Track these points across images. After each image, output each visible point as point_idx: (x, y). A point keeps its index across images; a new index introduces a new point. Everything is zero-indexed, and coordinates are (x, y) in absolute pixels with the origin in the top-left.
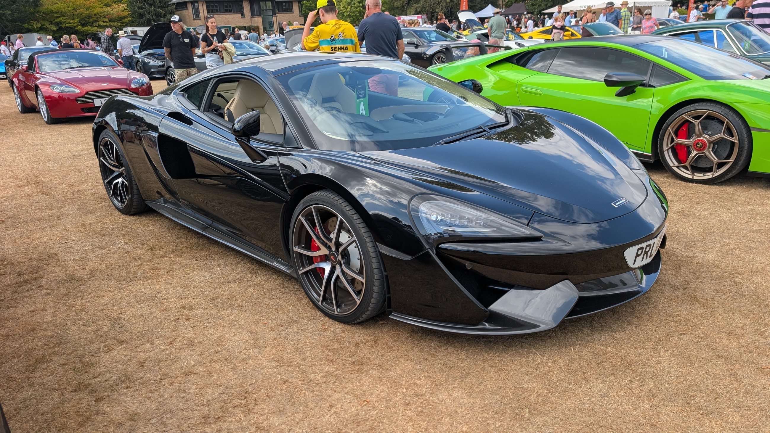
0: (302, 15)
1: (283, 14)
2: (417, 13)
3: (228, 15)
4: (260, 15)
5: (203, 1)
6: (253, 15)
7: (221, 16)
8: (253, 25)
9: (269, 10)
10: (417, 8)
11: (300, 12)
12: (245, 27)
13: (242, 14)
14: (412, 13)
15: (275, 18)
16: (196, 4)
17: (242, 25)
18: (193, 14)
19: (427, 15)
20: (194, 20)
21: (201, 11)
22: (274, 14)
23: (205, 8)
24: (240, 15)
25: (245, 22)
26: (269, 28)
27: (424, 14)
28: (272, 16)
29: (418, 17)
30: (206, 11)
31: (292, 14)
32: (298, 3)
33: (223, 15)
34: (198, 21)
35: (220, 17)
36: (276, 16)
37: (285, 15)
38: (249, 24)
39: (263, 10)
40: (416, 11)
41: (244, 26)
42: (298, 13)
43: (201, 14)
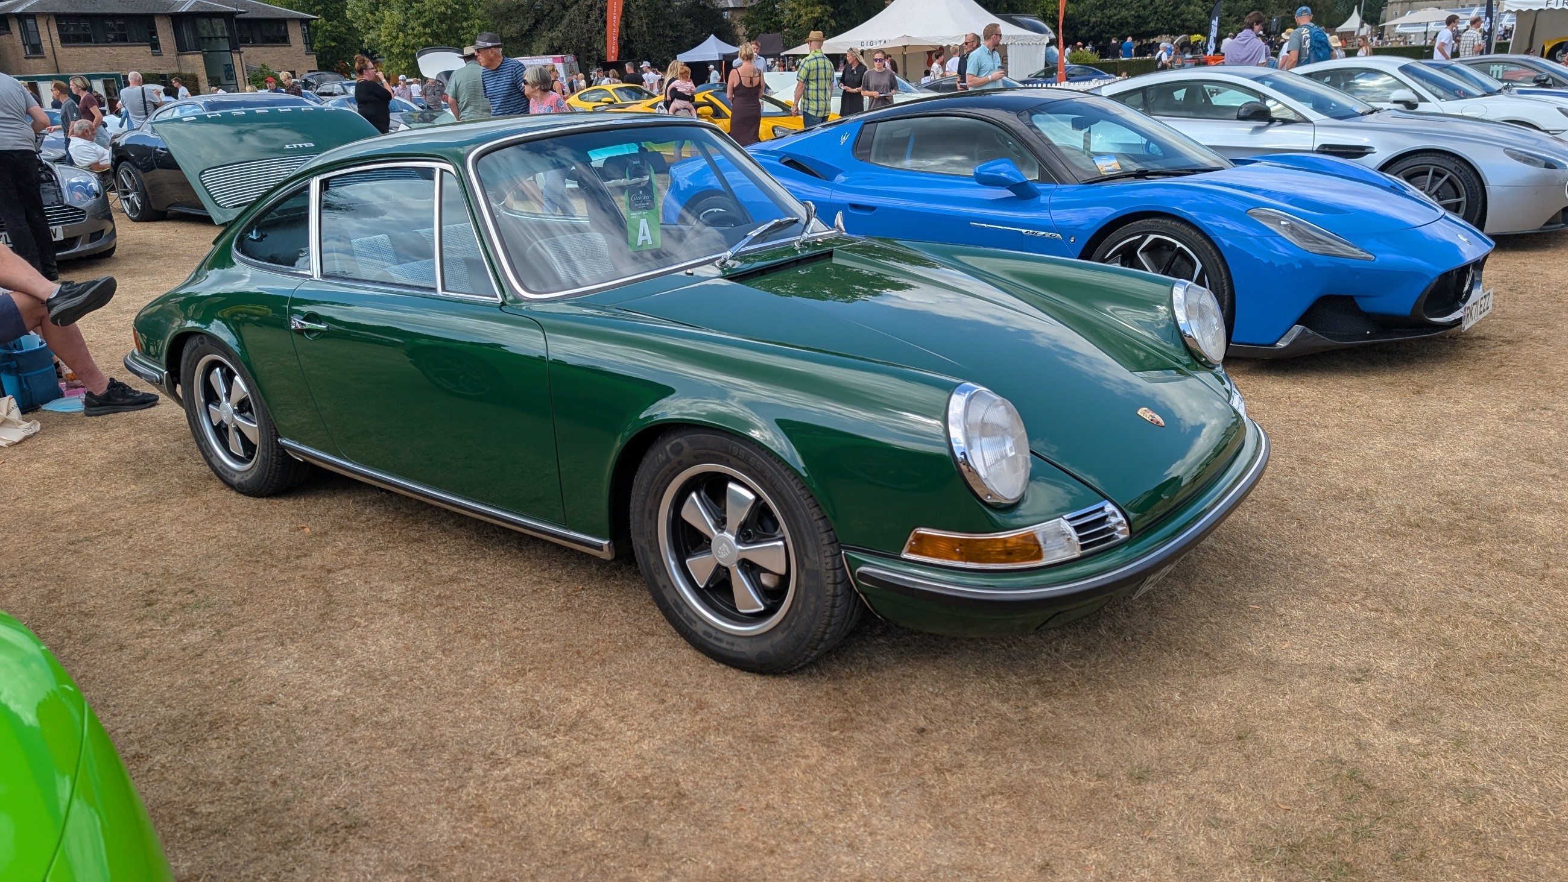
0: (312, 50)
1: (263, 49)
2: (552, 50)
3: (117, 49)
4: (197, 48)
5: (49, 14)
6: (182, 48)
7: (98, 50)
8: (184, 72)
9: (223, 37)
10: (552, 39)
11: (306, 44)
12: (163, 76)
13: (155, 46)
14: (541, 52)
15: (238, 56)
16: (30, 22)
17: (154, 72)
18: (25, 45)
19: (577, 54)
20: (26, 58)
21: (44, 37)
22: (234, 47)
23: (55, 31)
24: (148, 49)
25: (162, 65)
26: (227, 79)
27: (568, 53)
28: (230, 51)
29: (554, 59)
30: (56, 38)
31: (287, 48)
32: (301, 23)
33: (104, 49)
34: (36, 61)
35: (96, 52)
36: (240, 53)
37: (269, 49)
38: (175, 70)
39: (203, 38)
40: (552, 46)
41: (161, 72)
42: (304, 47)
43: (46, 45)
